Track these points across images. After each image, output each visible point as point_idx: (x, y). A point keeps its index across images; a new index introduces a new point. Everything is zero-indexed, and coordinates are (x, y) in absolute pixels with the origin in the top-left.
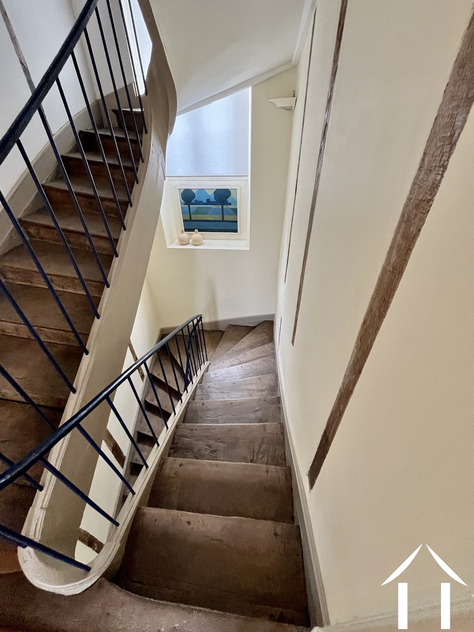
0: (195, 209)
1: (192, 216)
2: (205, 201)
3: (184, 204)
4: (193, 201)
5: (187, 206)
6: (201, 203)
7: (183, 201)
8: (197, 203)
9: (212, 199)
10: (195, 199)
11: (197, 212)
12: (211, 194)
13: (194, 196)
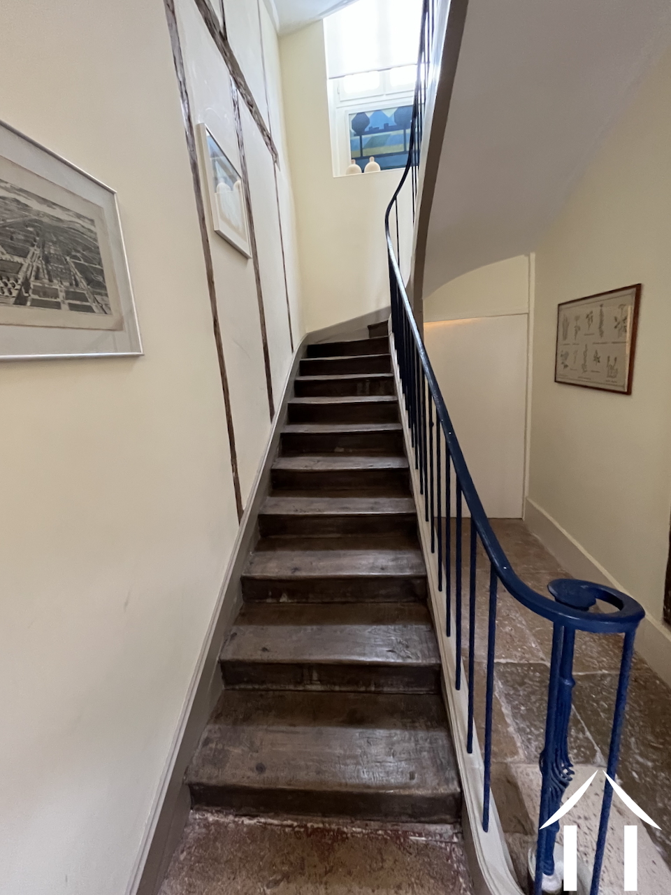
0: (368, 140)
1: (364, 151)
2: (382, 127)
3: (355, 135)
4: (367, 129)
5: (358, 137)
6: (376, 130)
7: (353, 131)
8: (372, 131)
9: (392, 123)
10: (369, 126)
11: (372, 144)
12: (390, 114)
13: (367, 121)
